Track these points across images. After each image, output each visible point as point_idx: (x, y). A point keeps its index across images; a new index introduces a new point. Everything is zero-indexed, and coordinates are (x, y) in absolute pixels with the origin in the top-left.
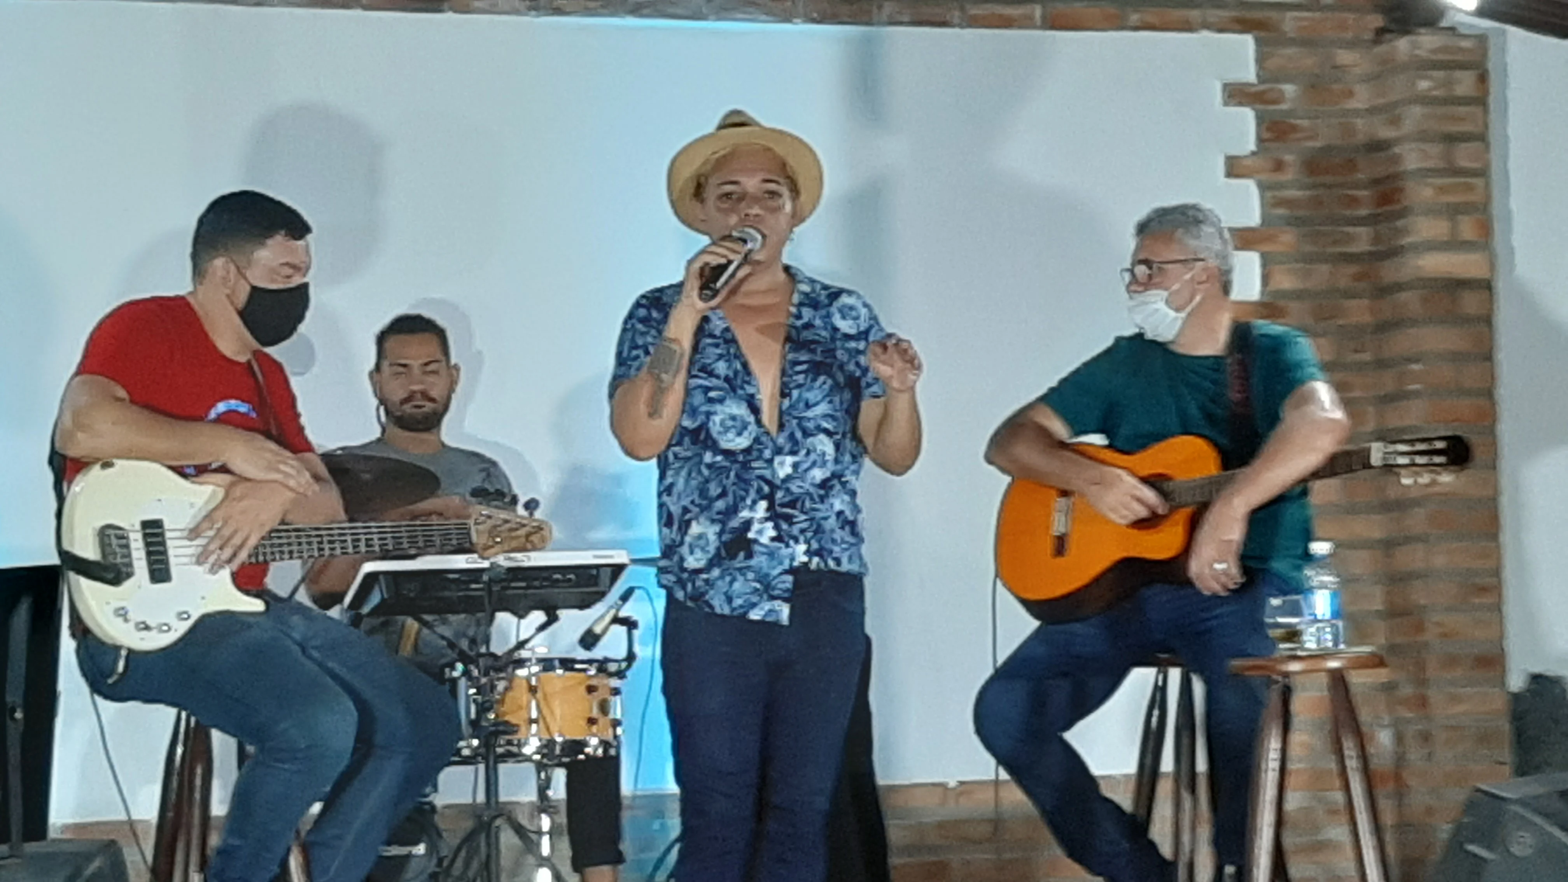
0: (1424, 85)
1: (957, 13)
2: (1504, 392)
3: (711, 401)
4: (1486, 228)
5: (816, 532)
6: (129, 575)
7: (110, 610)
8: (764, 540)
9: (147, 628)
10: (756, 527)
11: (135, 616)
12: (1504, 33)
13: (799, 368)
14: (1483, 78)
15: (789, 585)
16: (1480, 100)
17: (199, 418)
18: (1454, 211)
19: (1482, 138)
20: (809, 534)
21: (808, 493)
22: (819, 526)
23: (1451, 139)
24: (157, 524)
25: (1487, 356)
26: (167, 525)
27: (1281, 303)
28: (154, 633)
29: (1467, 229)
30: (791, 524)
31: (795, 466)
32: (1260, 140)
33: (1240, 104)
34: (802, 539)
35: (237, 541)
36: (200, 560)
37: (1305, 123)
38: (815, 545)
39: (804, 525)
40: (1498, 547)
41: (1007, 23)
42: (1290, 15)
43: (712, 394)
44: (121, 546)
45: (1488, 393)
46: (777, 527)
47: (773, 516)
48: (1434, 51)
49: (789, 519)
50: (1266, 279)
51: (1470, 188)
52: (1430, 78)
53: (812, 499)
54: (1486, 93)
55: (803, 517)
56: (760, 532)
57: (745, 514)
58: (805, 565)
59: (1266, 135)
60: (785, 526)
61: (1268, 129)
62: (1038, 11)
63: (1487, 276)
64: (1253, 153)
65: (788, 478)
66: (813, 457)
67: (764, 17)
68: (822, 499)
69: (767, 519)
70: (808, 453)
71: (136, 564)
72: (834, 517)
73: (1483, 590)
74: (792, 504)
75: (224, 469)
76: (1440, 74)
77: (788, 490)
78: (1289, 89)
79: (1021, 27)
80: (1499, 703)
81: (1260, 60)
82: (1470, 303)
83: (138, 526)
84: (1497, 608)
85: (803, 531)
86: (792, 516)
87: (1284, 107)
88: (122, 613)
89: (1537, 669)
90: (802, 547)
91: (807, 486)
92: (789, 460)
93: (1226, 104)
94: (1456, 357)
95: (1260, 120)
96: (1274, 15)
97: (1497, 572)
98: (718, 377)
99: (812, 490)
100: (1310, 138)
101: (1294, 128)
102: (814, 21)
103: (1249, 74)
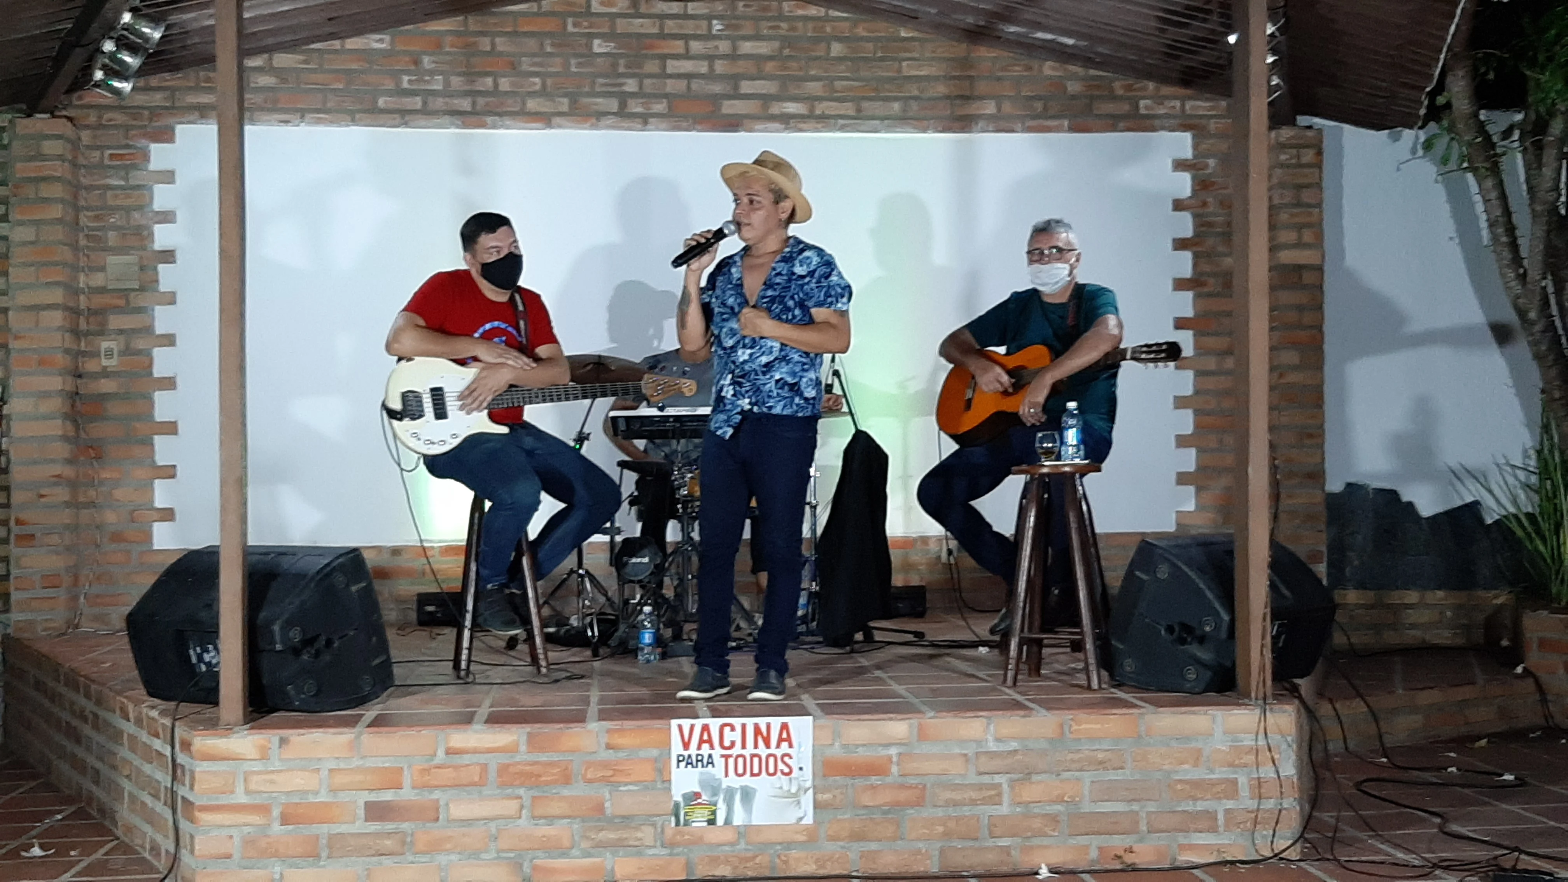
0: (1283, 157)
1: (1020, 125)
2: (1326, 328)
3: (724, 320)
4: (1319, 236)
5: (755, 392)
6: (421, 416)
7: (408, 434)
8: (729, 396)
9: (433, 443)
10: (725, 389)
11: (424, 437)
12: (1342, 128)
13: (765, 300)
14: (1320, 153)
15: (737, 421)
16: (1319, 166)
17: (469, 334)
18: (1300, 227)
19: (1319, 186)
20: (751, 394)
21: (754, 370)
22: (759, 388)
23: (1300, 187)
24: (440, 389)
25: (1319, 307)
26: (446, 390)
27: (1203, 279)
28: (435, 446)
29: (1308, 236)
30: (741, 387)
31: (751, 355)
32: (1194, 191)
33: (1184, 170)
34: (746, 396)
35: (481, 398)
36: (461, 408)
37: (1220, 180)
38: (754, 400)
39: (748, 388)
40: (1323, 413)
41: (1048, 130)
42: (1212, 121)
43: (725, 316)
44: (417, 402)
45: (1319, 328)
46: (734, 389)
47: (734, 383)
48: (1288, 139)
49: (740, 384)
50: (1195, 266)
51: (1310, 214)
52: (1285, 153)
53: (757, 374)
54: (1321, 161)
55: (748, 384)
56: (727, 392)
57: (722, 382)
58: (751, 410)
59: (1197, 188)
60: (738, 389)
61: (1199, 185)
62: (1066, 123)
63: (1318, 262)
64: (1190, 197)
65: (745, 362)
66: (763, 349)
67: (912, 130)
68: (764, 373)
69: (730, 384)
70: (760, 348)
71: (426, 410)
72: (773, 383)
73: (1310, 436)
74: (742, 377)
75: (475, 359)
76: (1294, 151)
77: (743, 368)
78: (1212, 162)
79: (1054, 132)
80: (1319, 498)
81: (1195, 147)
82: (1308, 278)
83: (428, 391)
84: (1321, 446)
85: (747, 392)
86: (742, 383)
87: (1209, 171)
88: (416, 436)
89: (1352, 480)
90: (747, 401)
91: (754, 366)
92: (749, 351)
93: (1174, 171)
94: (1300, 308)
95: (1194, 178)
96: (1204, 122)
97: (1321, 427)
98: (727, 307)
99: (758, 368)
100: (1225, 188)
101: (1213, 183)
102: (941, 132)
103: (1188, 153)
